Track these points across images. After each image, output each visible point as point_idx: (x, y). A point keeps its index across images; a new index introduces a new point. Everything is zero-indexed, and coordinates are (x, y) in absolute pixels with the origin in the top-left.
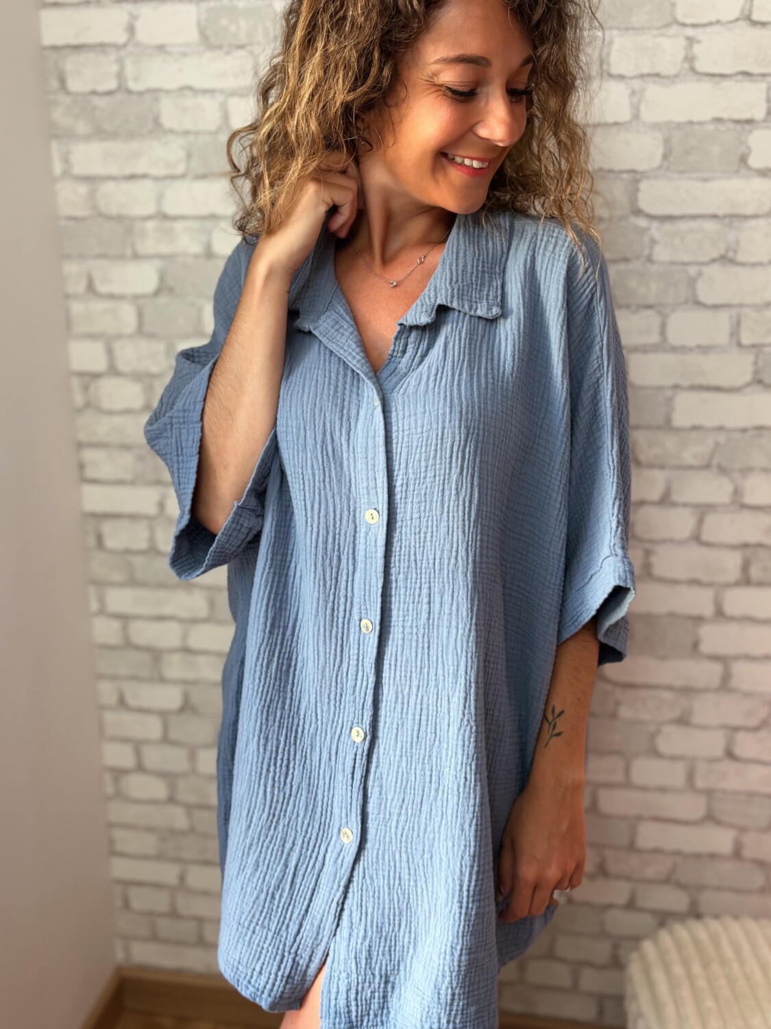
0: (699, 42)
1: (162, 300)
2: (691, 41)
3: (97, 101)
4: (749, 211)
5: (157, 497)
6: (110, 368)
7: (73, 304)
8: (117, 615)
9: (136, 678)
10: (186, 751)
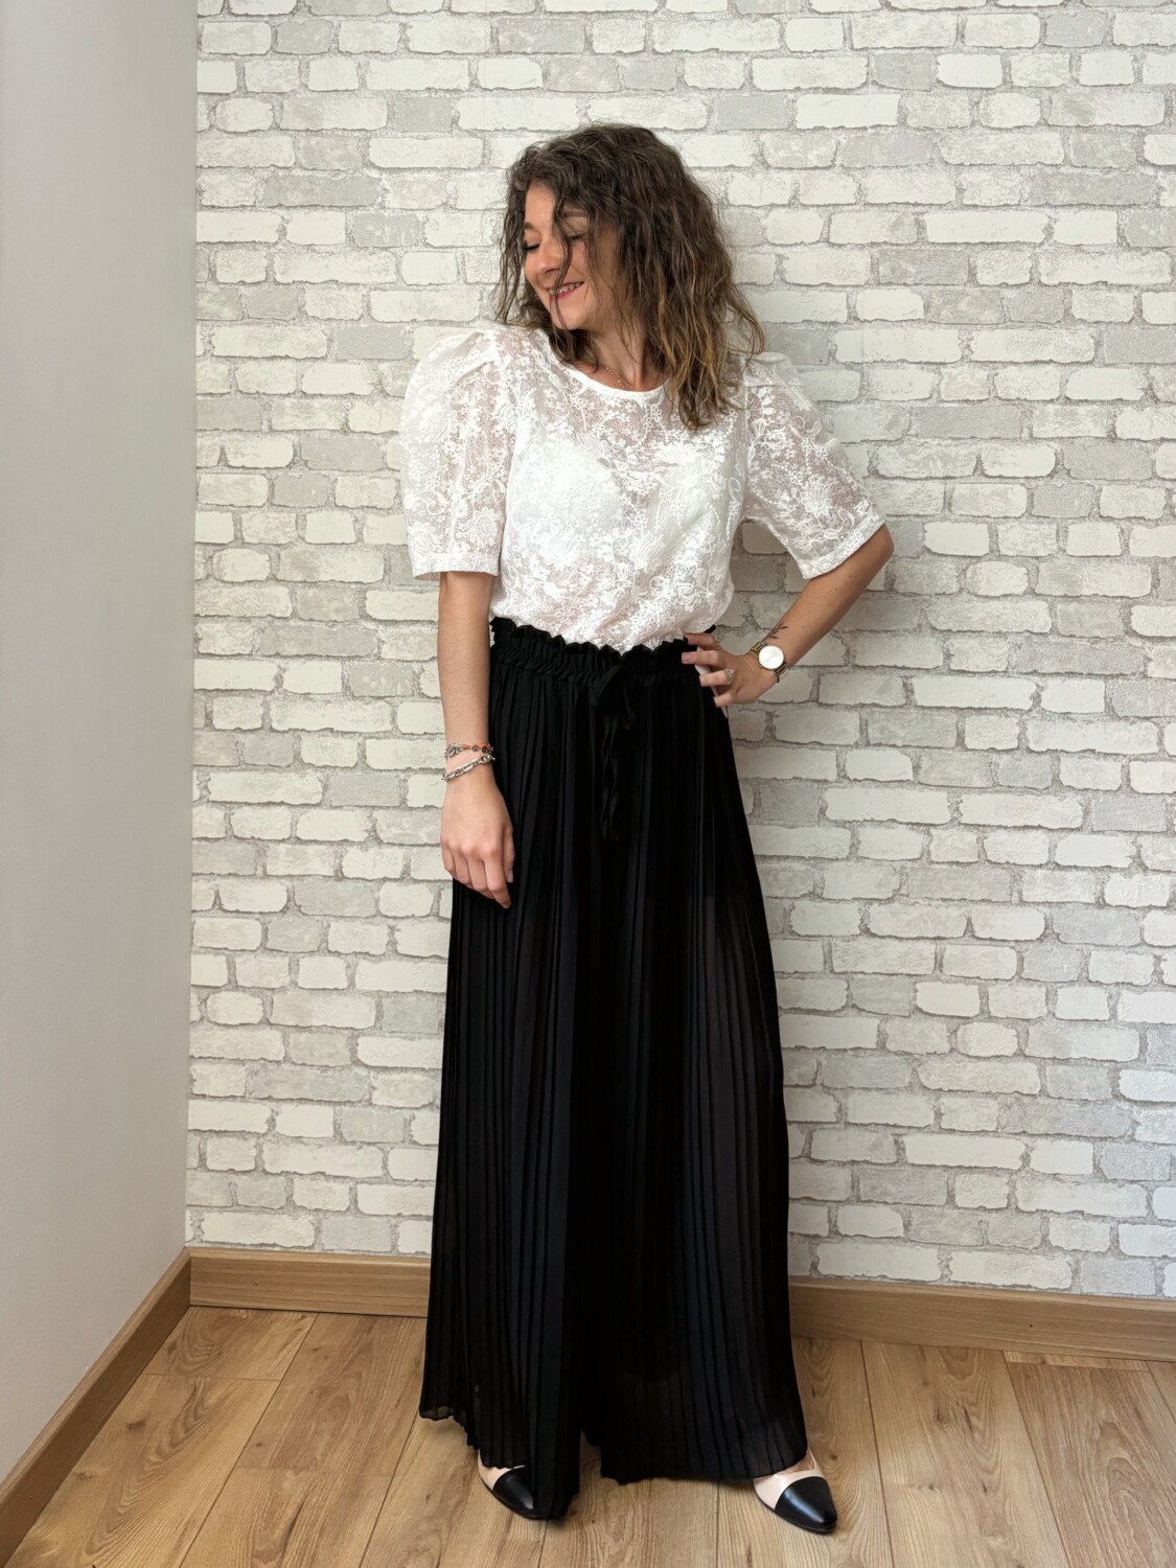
0: (787, 258)
2: (780, 257)
3: (243, 289)
4: (839, 399)
5: (275, 671)
6: (236, 538)
7: (204, 476)
8: (222, 803)
9: (235, 875)
10: (287, 960)
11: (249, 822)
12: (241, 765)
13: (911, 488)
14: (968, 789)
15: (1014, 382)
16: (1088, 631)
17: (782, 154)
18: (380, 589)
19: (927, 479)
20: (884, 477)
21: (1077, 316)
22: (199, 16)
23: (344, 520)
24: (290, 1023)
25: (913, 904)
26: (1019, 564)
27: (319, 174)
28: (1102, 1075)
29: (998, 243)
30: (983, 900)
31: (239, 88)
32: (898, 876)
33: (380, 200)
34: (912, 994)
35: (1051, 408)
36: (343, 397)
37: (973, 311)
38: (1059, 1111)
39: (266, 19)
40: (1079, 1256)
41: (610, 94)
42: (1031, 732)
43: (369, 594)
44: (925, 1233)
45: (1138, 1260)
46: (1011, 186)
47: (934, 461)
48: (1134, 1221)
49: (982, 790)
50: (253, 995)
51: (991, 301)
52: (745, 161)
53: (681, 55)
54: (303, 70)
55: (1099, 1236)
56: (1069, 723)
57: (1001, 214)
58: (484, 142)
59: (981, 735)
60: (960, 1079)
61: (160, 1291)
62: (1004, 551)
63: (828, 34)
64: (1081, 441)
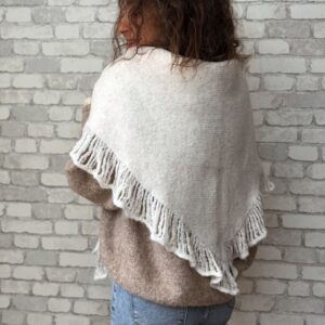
1: (10, 122)
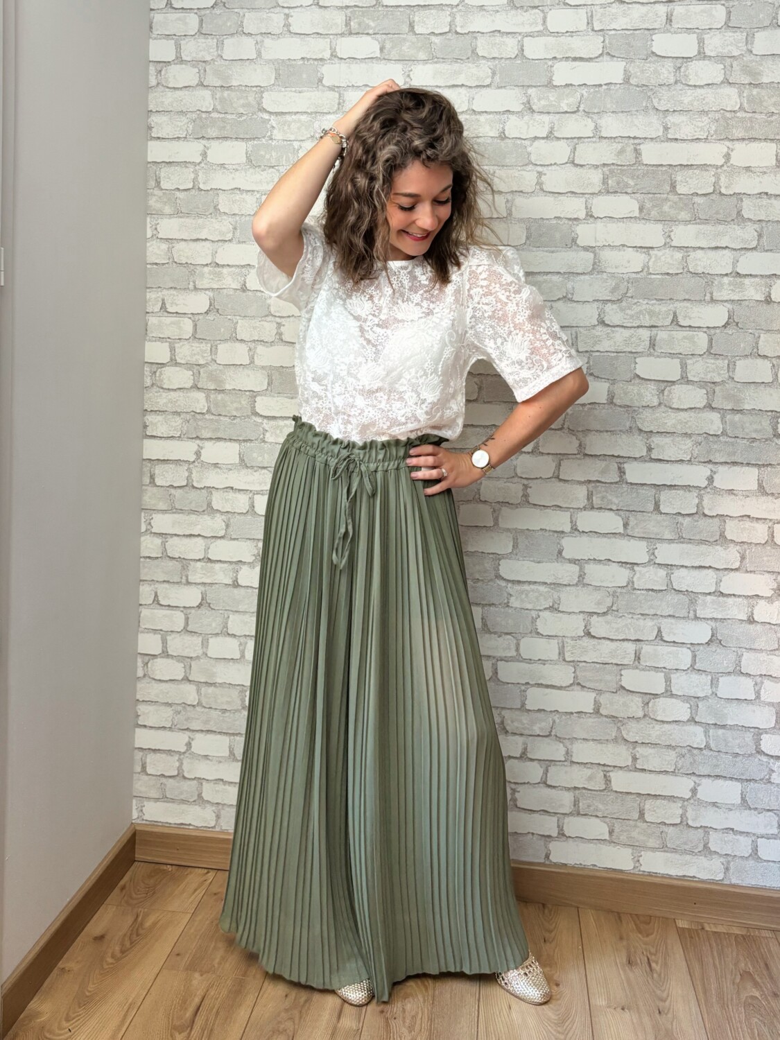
0: (545, 174)
2: (540, 174)
3: (178, 194)
4: (578, 272)
5: (196, 448)
6: (171, 360)
7: (150, 318)
8: (159, 534)
9: (168, 582)
10: (200, 639)
11: (178, 547)
12: (173, 510)
13: (627, 333)
14: (661, 540)
15: (701, 262)
16: (747, 434)
17: (543, 102)
18: (265, 395)
19: (638, 327)
20: (608, 325)
21: (746, 216)
22: (152, 10)
23: (242, 349)
24: (202, 681)
25: (621, 617)
26: (701, 387)
27: (229, 116)
28: (749, 737)
29: (692, 165)
30: (670, 616)
31: (177, 58)
32: (611, 598)
33: (269, 134)
34: (618, 677)
35: (726, 280)
36: (243, 266)
37: (673, 212)
38: (718, 760)
39: (195, 11)
40: (730, 859)
41: (425, 61)
42: (706, 502)
43: (258, 399)
44: (623, 838)
45: (770, 863)
46: (702, 126)
47: (644, 315)
48: (768, 837)
49: (671, 541)
50: (178, 661)
51: (686, 205)
52: (517, 107)
53: (475, 35)
54: (220, 45)
55: (743, 846)
56: (733, 497)
57: (694, 145)
58: (340, 94)
59: (671, 503)
60: (650, 735)
61: (116, 851)
62: (691, 378)
63: (576, 20)
64: (747, 303)
